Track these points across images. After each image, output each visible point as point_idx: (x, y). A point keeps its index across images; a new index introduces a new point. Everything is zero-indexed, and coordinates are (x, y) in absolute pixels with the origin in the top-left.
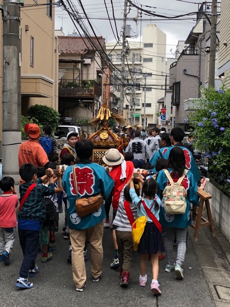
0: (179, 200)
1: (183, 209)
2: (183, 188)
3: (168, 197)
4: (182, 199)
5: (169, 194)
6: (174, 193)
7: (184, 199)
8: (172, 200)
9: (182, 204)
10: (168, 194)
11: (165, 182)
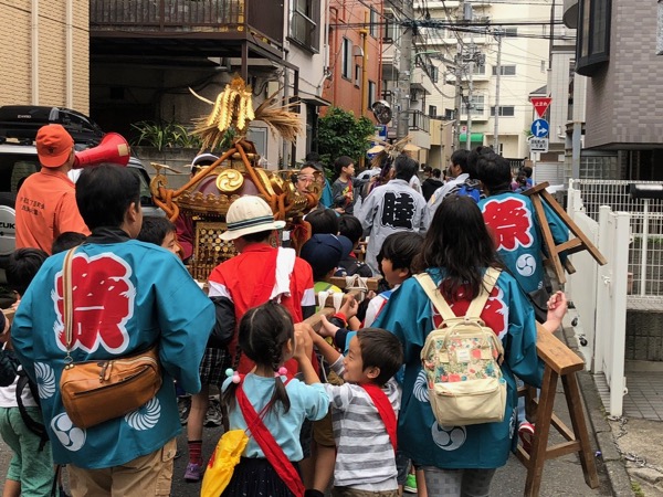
0: (478, 375)
1: (496, 408)
2: (488, 331)
3: (441, 370)
4: (489, 372)
5: (443, 358)
6: (463, 354)
7: (497, 369)
8: (455, 379)
9: (491, 388)
10: (441, 358)
11: (425, 315)
